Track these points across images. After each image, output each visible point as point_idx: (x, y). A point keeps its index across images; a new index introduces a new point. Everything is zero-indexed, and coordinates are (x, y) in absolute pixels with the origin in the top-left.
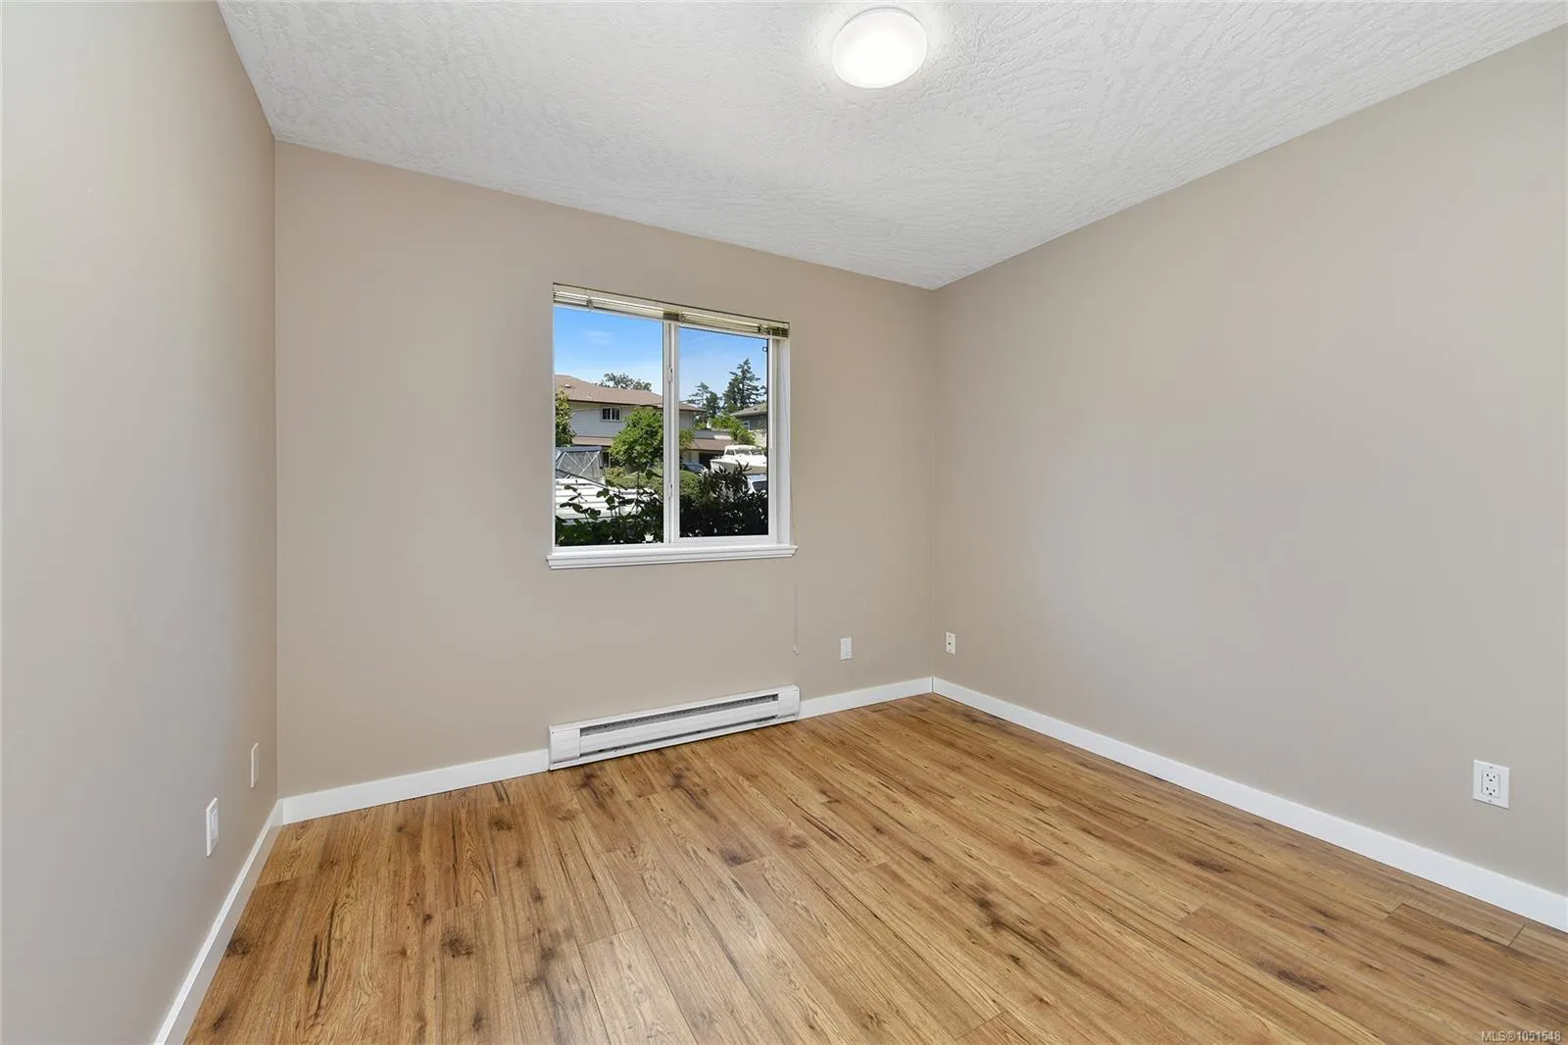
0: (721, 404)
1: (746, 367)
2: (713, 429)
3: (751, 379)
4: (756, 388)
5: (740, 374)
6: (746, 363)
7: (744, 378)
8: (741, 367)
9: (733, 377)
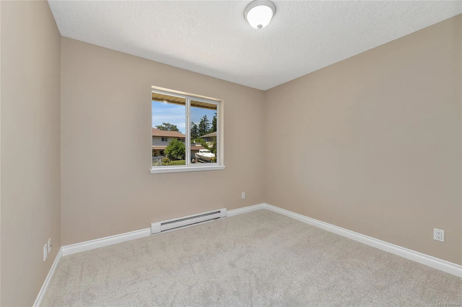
0: (198, 128)
1: (205, 117)
2: (196, 143)
3: (207, 121)
4: (208, 124)
5: (204, 119)
6: (205, 116)
7: (205, 121)
8: (204, 117)
9: (201, 120)
